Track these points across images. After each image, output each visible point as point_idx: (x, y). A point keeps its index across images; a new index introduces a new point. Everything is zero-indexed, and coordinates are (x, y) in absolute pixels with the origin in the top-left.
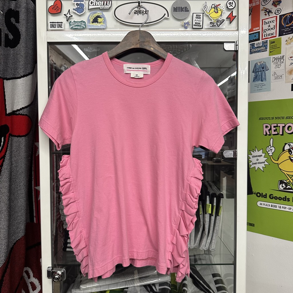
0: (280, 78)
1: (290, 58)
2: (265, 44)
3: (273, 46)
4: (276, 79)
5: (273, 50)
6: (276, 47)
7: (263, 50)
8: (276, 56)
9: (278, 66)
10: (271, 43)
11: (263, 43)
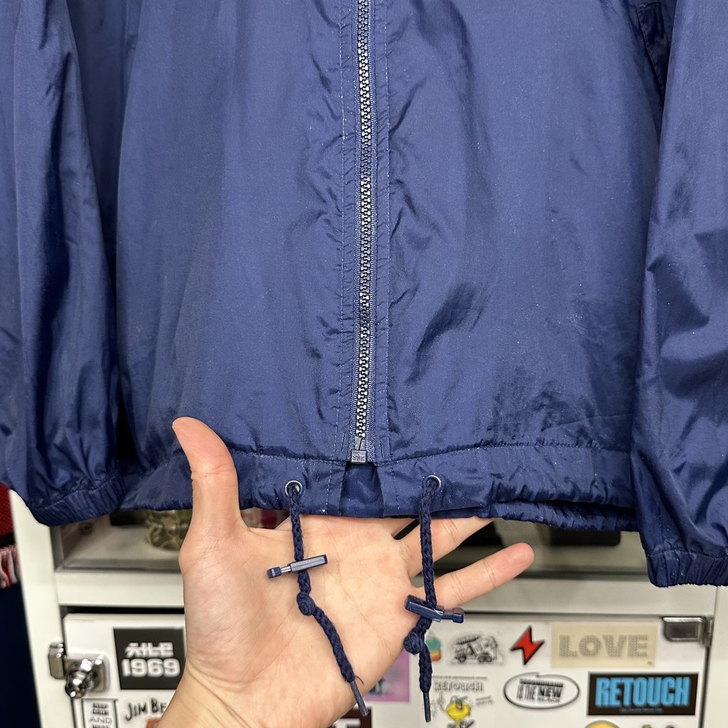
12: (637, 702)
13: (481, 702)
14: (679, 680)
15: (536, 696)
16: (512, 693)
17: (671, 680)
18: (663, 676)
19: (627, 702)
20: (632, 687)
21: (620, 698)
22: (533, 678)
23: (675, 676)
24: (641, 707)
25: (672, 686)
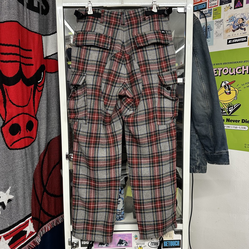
0: (220, 35)
1: (227, 21)
2: (210, 11)
3: (216, 13)
4: (217, 36)
5: (216, 15)
6: (218, 13)
7: (209, 16)
8: (217, 20)
9: (218, 27)
10: (214, 10)
11: (209, 10)
12: (171, 245)
13: (144, 246)
14: (178, 241)
15: (154, 245)
16: (150, 245)
17: (176, 241)
18: (175, 240)
19: (169, 246)
20: (170, 242)
21: (168, 245)
22: (153, 242)
23: (177, 240)
24: (171, 246)
25: (177, 242)
